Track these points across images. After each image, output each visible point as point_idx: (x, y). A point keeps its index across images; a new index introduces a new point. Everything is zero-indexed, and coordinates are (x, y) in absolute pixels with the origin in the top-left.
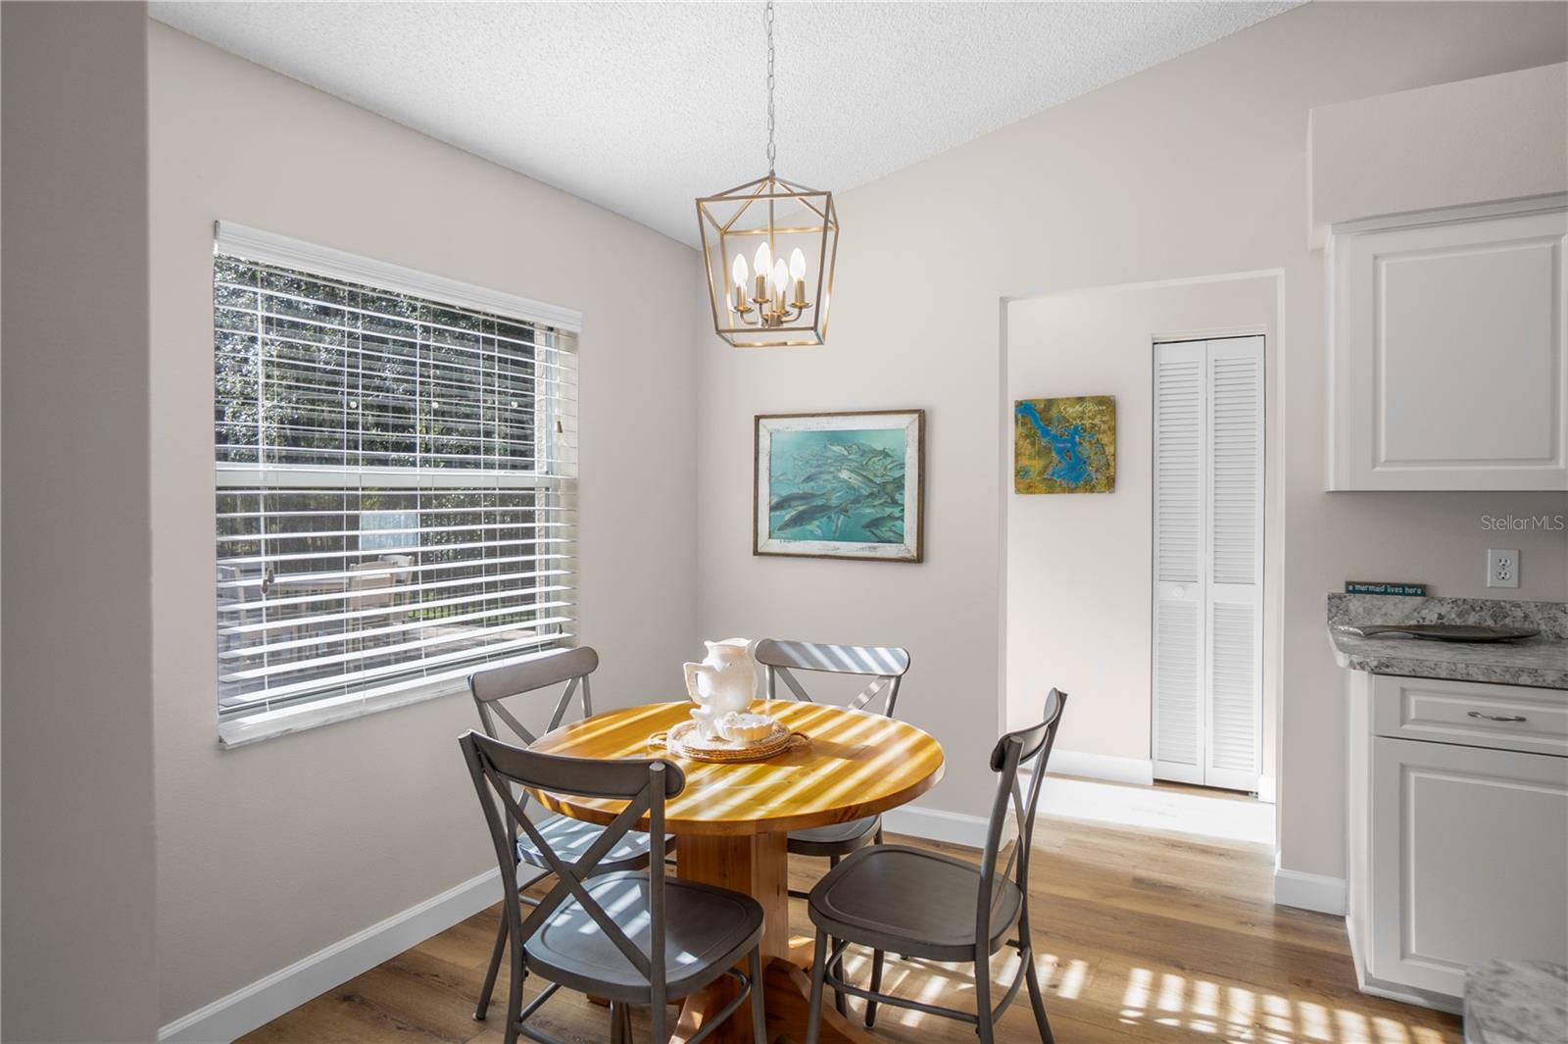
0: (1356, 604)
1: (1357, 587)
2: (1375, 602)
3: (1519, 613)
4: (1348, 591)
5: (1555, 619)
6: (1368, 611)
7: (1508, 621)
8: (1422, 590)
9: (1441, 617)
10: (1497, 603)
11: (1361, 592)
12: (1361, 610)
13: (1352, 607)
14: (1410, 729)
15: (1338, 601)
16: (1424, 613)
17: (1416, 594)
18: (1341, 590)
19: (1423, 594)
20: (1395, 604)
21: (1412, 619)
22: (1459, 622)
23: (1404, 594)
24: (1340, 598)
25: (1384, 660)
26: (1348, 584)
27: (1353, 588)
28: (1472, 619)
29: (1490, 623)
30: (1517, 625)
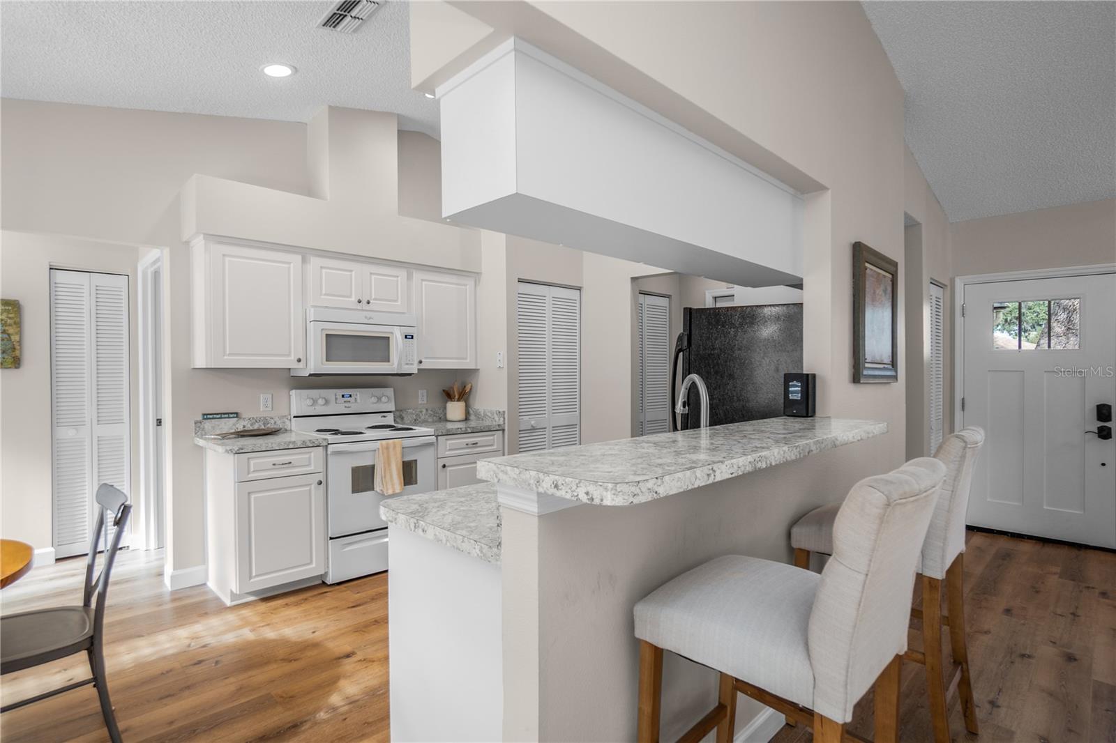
0: (208, 425)
1: (209, 416)
2: (217, 423)
3: (272, 421)
4: (204, 419)
5: (284, 422)
6: (213, 428)
7: (269, 425)
8: (237, 415)
9: (244, 427)
10: (265, 418)
11: (210, 419)
12: (210, 428)
13: (206, 427)
14: (252, 476)
15: (199, 424)
16: (237, 426)
17: (234, 417)
18: (200, 418)
19: (237, 417)
20: (225, 423)
21: (232, 429)
22: (251, 428)
23: (229, 418)
24: (201, 423)
25: (241, 447)
26: (204, 415)
27: (206, 416)
28: (256, 427)
29: (263, 427)
30: (272, 427)
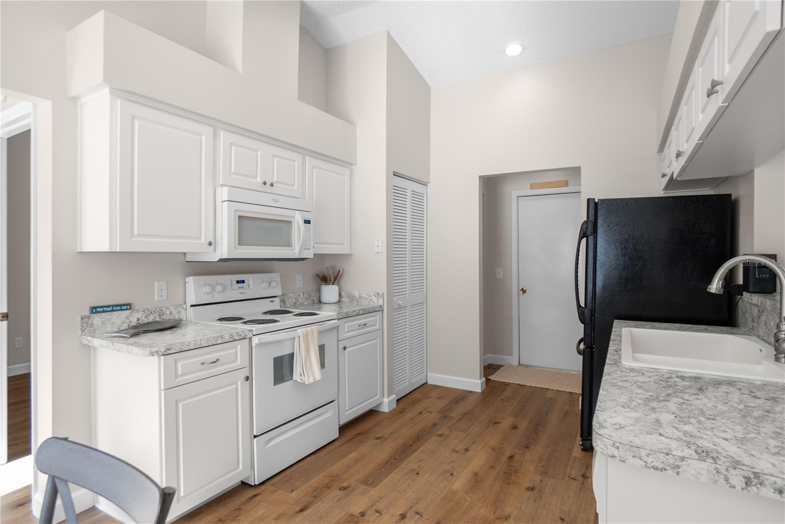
0: (97, 319)
1: (98, 309)
2: (107, 317)
3: (168, 312)
4: (93, 313)
5: (180, 312)
6: (103, 323)
7: (164, 316)
8: (128, 306)
9: (138, 320)
10: (160, 308)
11: (100, 312)
12: (100, 323)
13: (95, 322)
15: (87, 320)
16: (131, 319)
17: (127, 309)
18: (87, 313)
19: (130, 309)
20: (117, 317)
21: (126, 323)
22: (146, 321)
23: (121, 310)
24: (89, 317)
26: (93, 308)
27: (94, 310)
28: (151, 319)
29: (158, 319)
30: (168, 318)
